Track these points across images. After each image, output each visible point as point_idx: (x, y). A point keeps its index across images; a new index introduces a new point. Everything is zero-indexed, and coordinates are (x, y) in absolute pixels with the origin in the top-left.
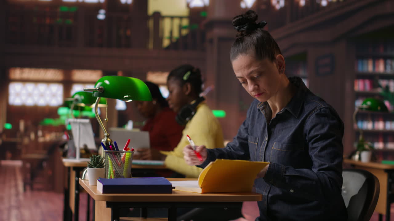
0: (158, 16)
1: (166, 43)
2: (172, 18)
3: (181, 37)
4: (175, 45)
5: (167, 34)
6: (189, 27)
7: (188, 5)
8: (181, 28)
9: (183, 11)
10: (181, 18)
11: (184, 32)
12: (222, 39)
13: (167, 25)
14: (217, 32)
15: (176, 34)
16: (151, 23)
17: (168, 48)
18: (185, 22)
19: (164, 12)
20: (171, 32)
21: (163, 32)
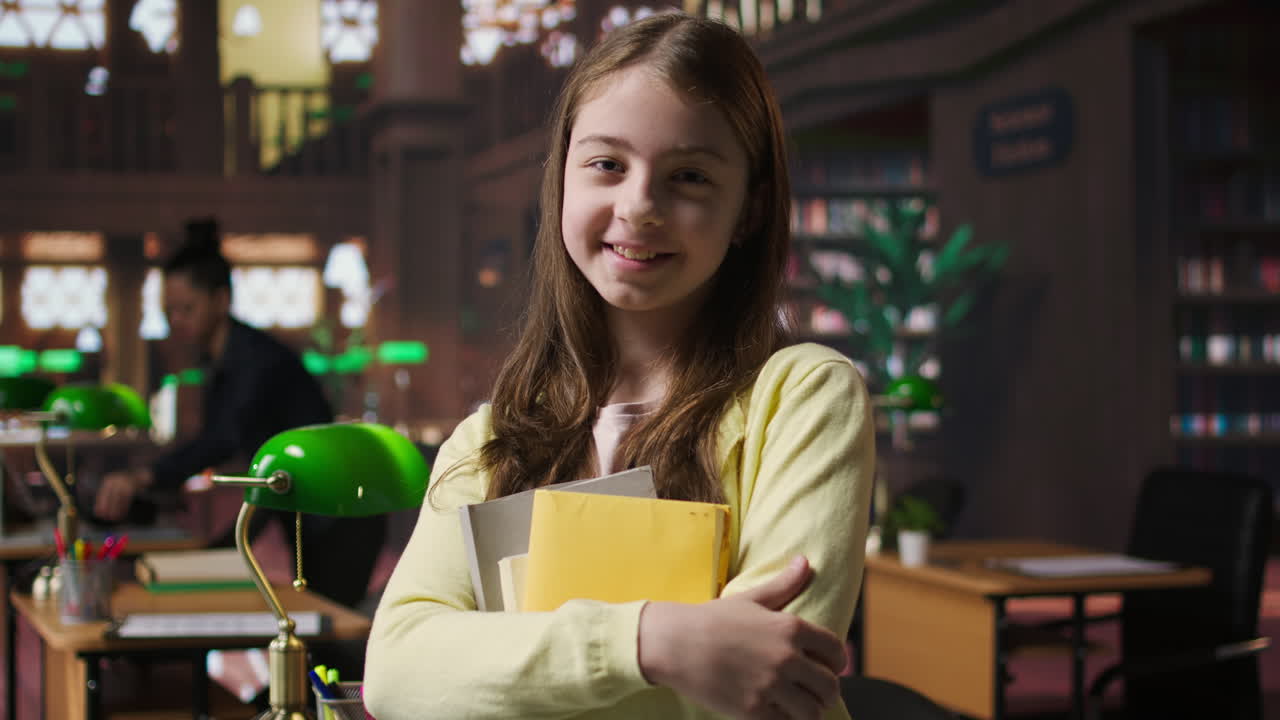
0: (246, 88)
1: (270, 155)
2: (284, 91)
3: (309, 144)
4: (294, 163)
5: (270, 130)
6: (330, 114)
7: (327, 55)
8: (308, 117)
9: (313, 72)
10: (307, 92)
11: (318, 128)
12: (414, 156)
13: (270, 111)
14: (399, 136)
15: (295, 132)
16: (229, 105)
17: (277, 170)
18: (319, 103)
19: (263, 75)
20: (283, 129)
21: (258, 128)
